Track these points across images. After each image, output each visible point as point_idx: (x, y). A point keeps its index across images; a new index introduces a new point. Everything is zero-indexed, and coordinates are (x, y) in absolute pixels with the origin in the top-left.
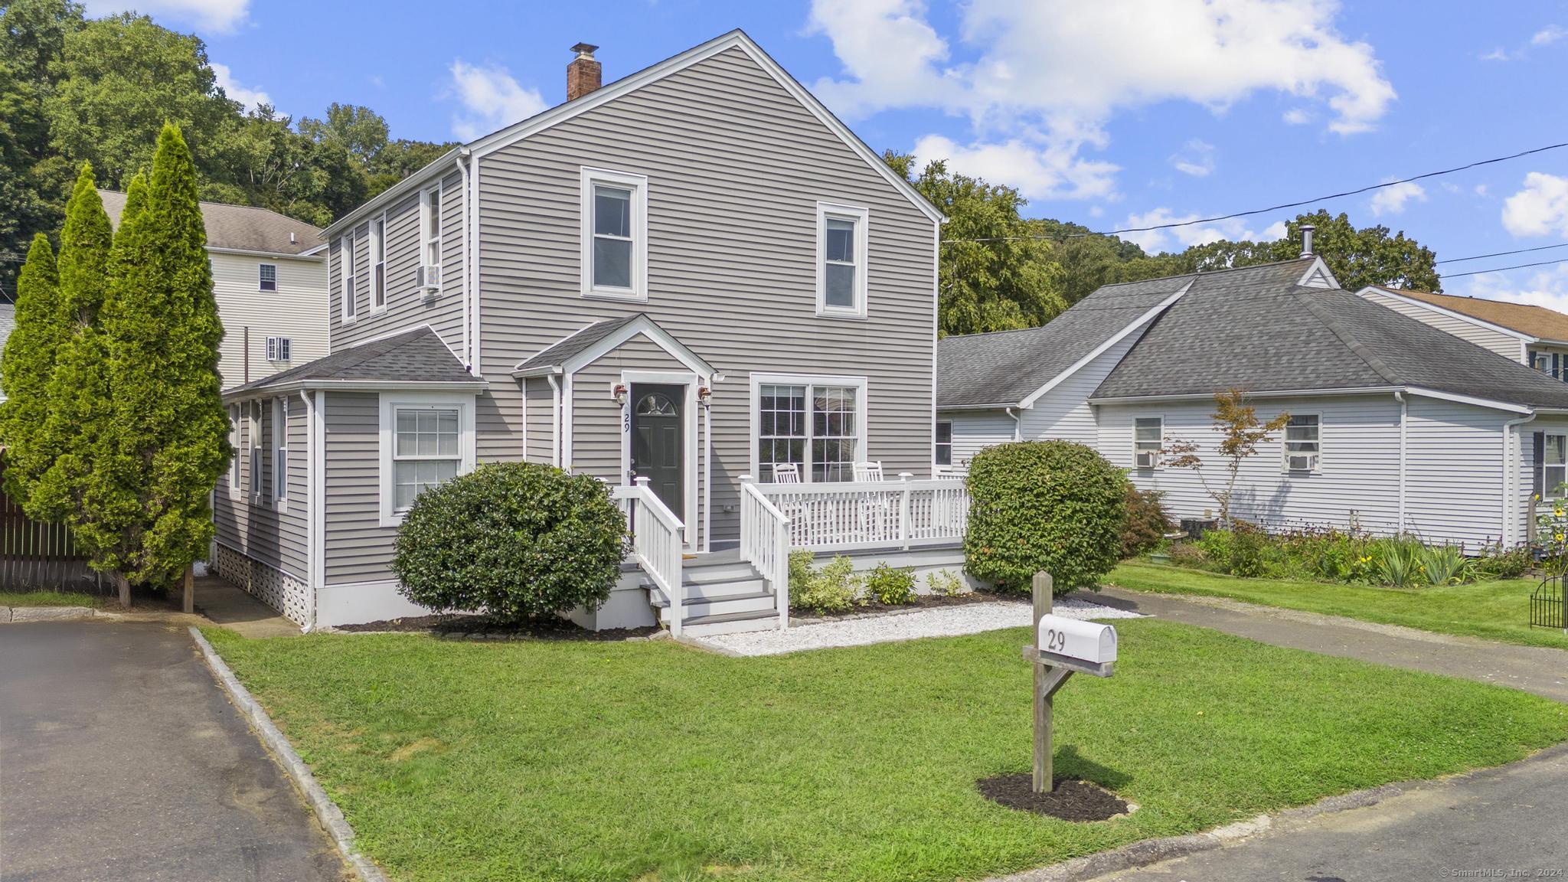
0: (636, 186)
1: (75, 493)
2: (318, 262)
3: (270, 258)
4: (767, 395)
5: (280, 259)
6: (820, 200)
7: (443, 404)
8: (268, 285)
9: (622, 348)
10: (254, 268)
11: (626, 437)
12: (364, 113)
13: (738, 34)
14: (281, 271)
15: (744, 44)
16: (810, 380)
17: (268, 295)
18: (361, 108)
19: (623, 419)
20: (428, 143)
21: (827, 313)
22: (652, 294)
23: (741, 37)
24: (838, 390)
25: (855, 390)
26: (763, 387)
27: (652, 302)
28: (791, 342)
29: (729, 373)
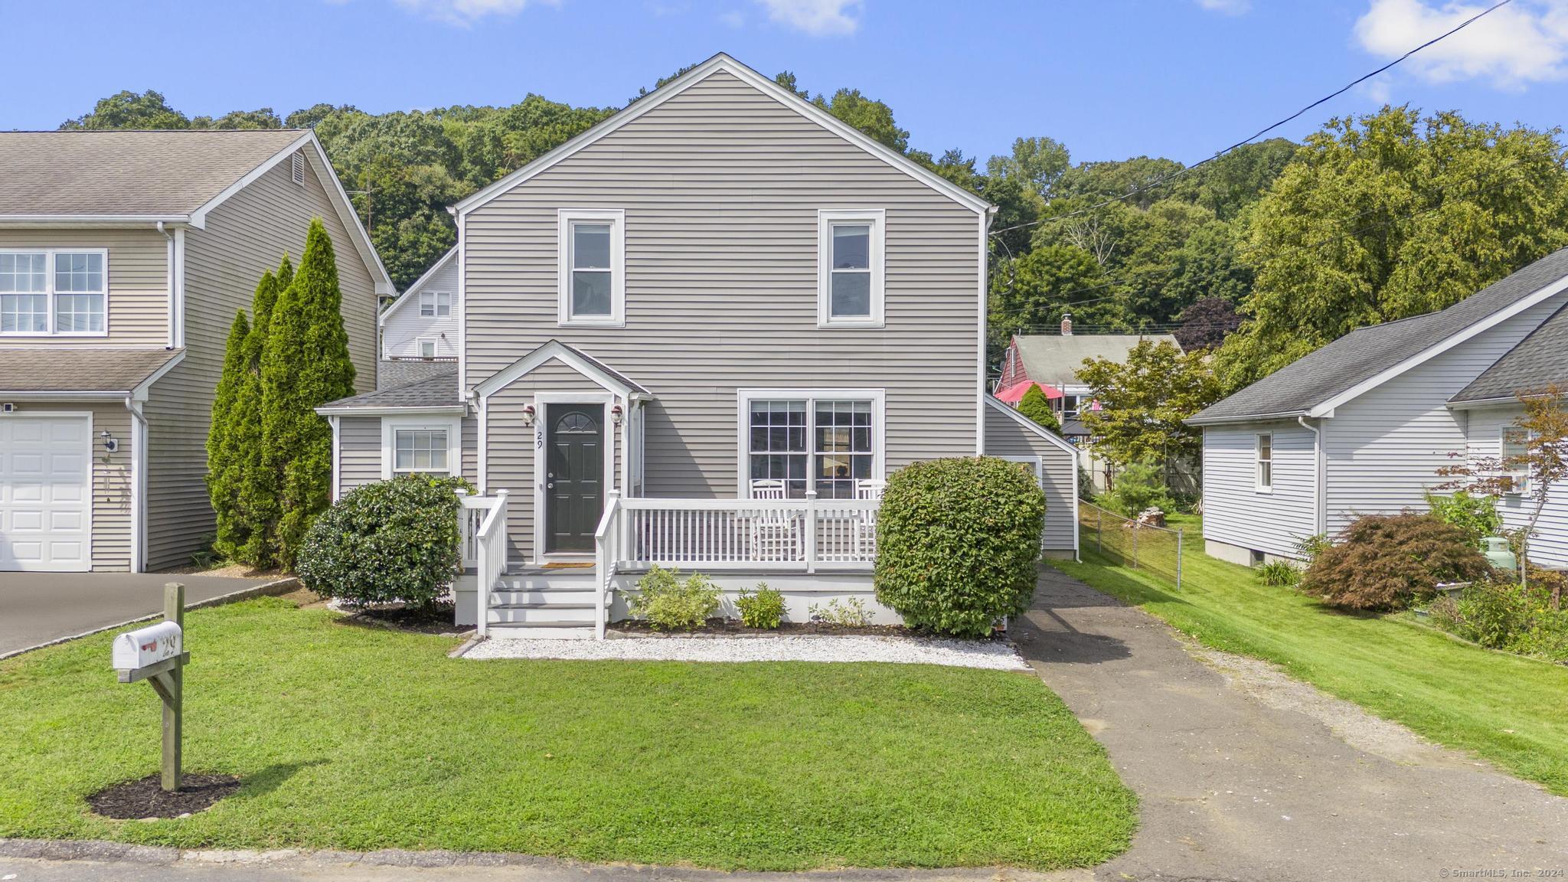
0: (614, 220)
1: (234, 494)
4: (759, 410)
6: (821, 208)
7: (433, 425)
9: (536, 372)
11: (540, 456)
12: (1046, 143)
13: (722, 57)
15: (729, 66)
16: (811, 395)
18: (1043, 139)
19: (536, 436)
20: (1109, 161)
21: (832, 324)
22: (629, 319)
23: (726, 60)
24: (847, 403)
25: (870, 403)
26: (754, 403)
27: (629, 326)
28: (787, 356)
29: (714, 390)
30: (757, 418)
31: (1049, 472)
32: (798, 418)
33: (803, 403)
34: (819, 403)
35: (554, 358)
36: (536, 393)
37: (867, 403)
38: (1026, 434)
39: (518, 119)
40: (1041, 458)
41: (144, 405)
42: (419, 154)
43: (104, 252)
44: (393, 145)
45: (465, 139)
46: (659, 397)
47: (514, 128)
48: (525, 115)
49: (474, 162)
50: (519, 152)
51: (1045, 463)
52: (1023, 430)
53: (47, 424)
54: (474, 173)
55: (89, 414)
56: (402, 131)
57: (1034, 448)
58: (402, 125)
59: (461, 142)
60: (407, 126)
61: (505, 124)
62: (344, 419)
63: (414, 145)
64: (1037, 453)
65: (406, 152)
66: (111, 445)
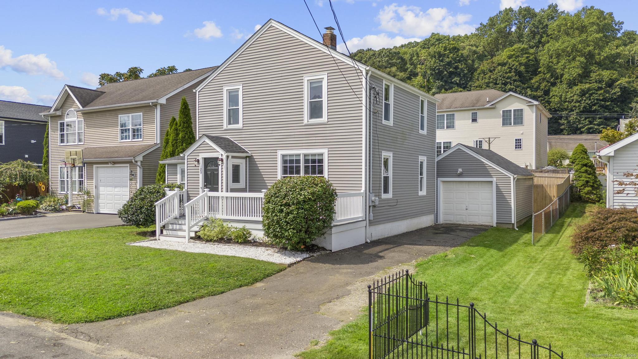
0: (239, 88)
2: (494, 108)
3: (474, 109)
5: (478, 109)
6: (305, 76)
8: (474, 120)
9: (200, 146)
10: (469, 114)
13: (271, 21)
14: (479, 114)
16: (302, 152)
17: (475, 124)
19: (200, 170)
21: (309, 123)
22: (244, 125)
23: (273, 21)
24: (315, 155)
25: (323, 155)
26: (283, 156)
27: (244, 128)
28: (294, 136)
29: (270, 151)
30: (285, 162)
31: (499, 186)
32: (298, 161)
33: (299, 155)
34: (305, 155)
35: (204, 141)
36: (200, 154)
37: (322, 155)
38: (488, 168)
39: (425, 44)
40: (495, 179)
41: (141, 162)
42: (390, 64)
43: (142, 113)
44: (379, 62)
45: (408, 55)
46: (253, 155)
47: (424, 48)
48: (429, 42)
49: (411, 64)
50: (425, 58)
51: (497, 181)
52: (486, 166)
53: (106, 169)
54: (411, 68)
55: (128, 165)
56: (384, 56)
57: (492, 174)
58: (384, 53)
59: (407, 57)
60: (385, 53)
61: (421, 47)
62: (169, 165)
63: (388, 61)
64: (493, 177)
65: (384, 64)
66: (133, 175)
